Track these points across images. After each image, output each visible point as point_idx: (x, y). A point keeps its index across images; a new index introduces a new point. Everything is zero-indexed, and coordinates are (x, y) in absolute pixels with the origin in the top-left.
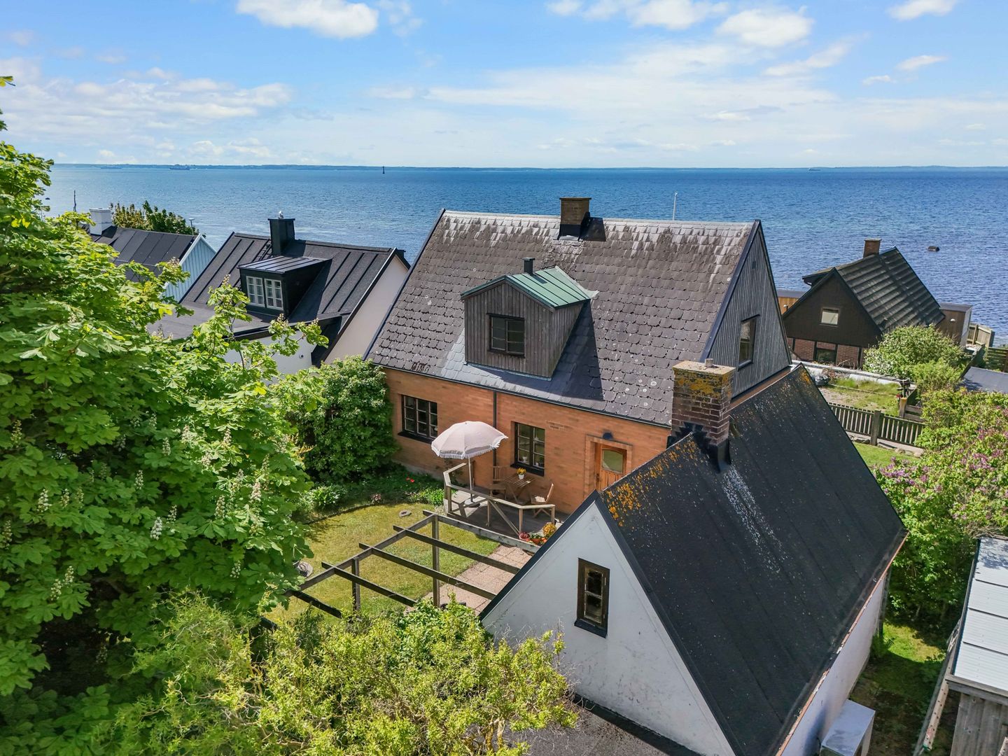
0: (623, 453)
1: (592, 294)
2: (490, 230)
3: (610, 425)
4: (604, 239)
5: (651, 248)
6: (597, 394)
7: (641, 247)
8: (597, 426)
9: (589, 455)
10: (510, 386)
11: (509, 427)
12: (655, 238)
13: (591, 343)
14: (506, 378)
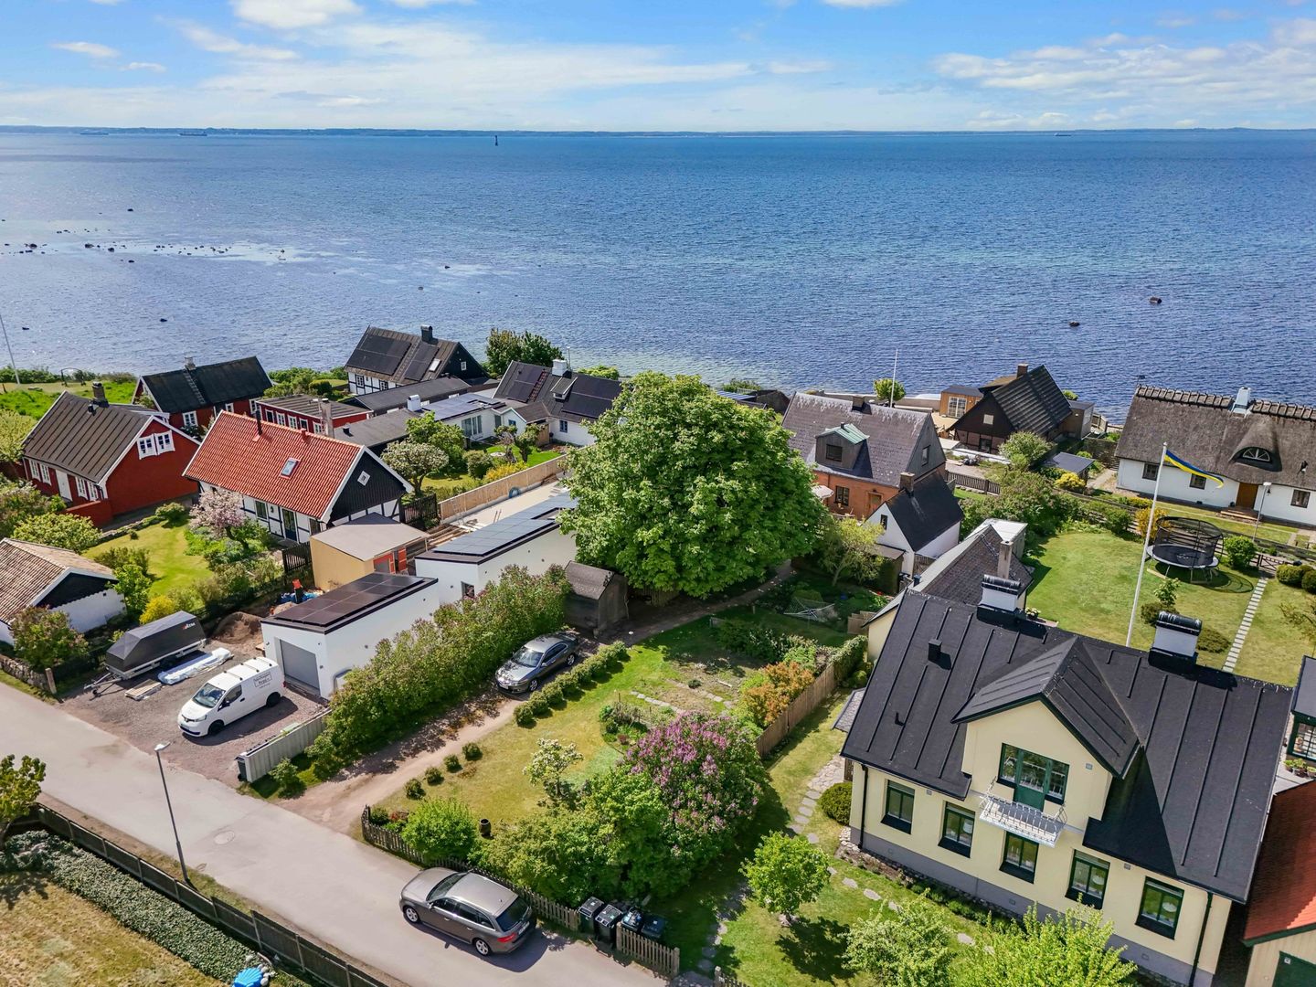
0: (880, 497)
1: (867, 437)
2: (820, 405)
3: (875, 487)
4: (871, 414)
5: (890, 419)
6: (870, 476)
7: (886, 419)
8: (870, 488)
9: (867, 498)
10: (835, 472)
11: (835, 488)
12: (891, 416)
13: (868, 457)
14: (834, 469)
